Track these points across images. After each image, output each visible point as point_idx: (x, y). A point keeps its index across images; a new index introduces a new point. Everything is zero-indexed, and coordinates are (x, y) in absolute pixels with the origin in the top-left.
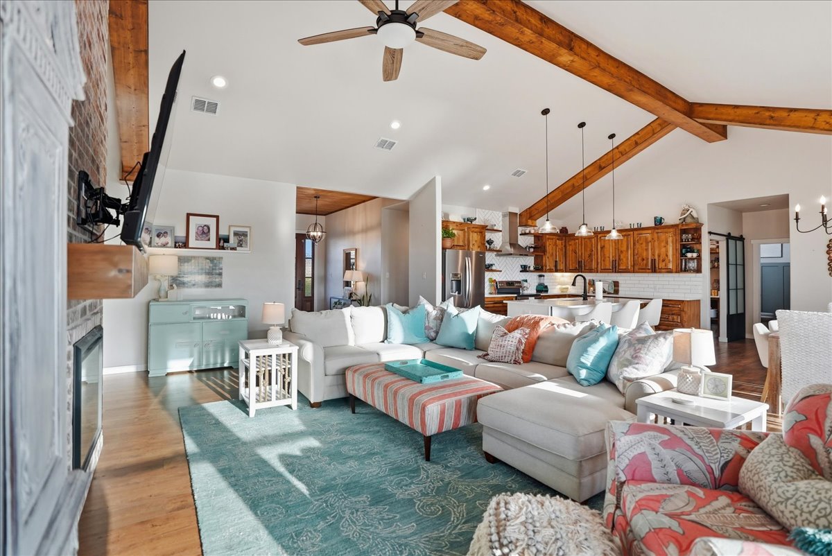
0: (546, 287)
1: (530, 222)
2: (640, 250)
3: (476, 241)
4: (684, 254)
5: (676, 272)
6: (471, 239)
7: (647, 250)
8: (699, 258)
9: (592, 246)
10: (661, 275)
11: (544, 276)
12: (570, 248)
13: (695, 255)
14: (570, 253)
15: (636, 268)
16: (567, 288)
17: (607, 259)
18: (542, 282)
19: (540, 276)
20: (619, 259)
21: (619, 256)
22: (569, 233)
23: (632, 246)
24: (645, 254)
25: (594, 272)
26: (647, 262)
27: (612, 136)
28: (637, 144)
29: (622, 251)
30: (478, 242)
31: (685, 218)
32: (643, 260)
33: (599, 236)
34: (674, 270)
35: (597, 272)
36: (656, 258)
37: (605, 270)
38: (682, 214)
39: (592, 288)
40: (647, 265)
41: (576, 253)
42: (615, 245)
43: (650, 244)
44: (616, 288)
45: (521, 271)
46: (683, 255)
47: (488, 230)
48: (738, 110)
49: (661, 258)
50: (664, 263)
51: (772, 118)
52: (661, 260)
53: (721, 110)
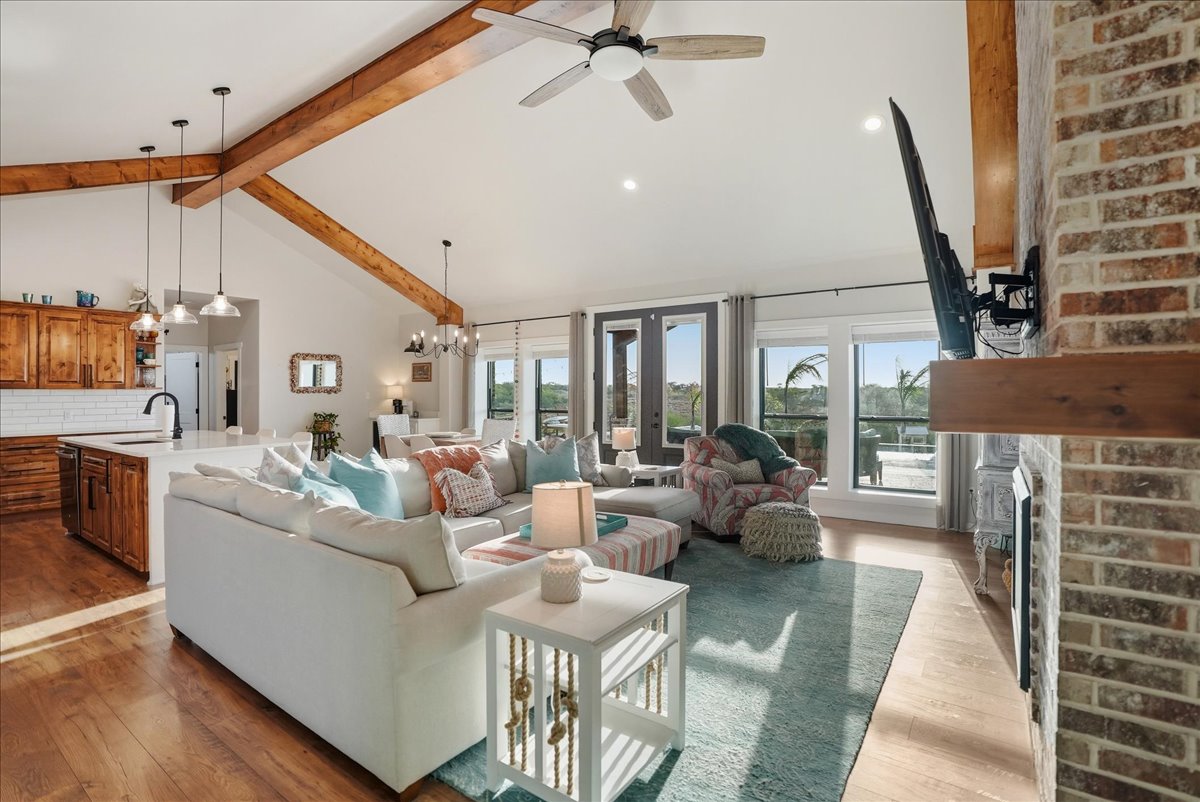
4: (140, 360)
5: (132, 388)
13: (153, 362)
15: (44, 379)
23: (34, 338)
26: (72, 368)
27: (148, 148)
32: (63, 364)
34: (127, 385)
36: (92, 362)
40: (69, 375)
43: (78, 338)
48: (300, 203)
49: (103, 364)
50: (108, 373)
51: (327, 227)
52: (102, 368)
53: (281, 191)
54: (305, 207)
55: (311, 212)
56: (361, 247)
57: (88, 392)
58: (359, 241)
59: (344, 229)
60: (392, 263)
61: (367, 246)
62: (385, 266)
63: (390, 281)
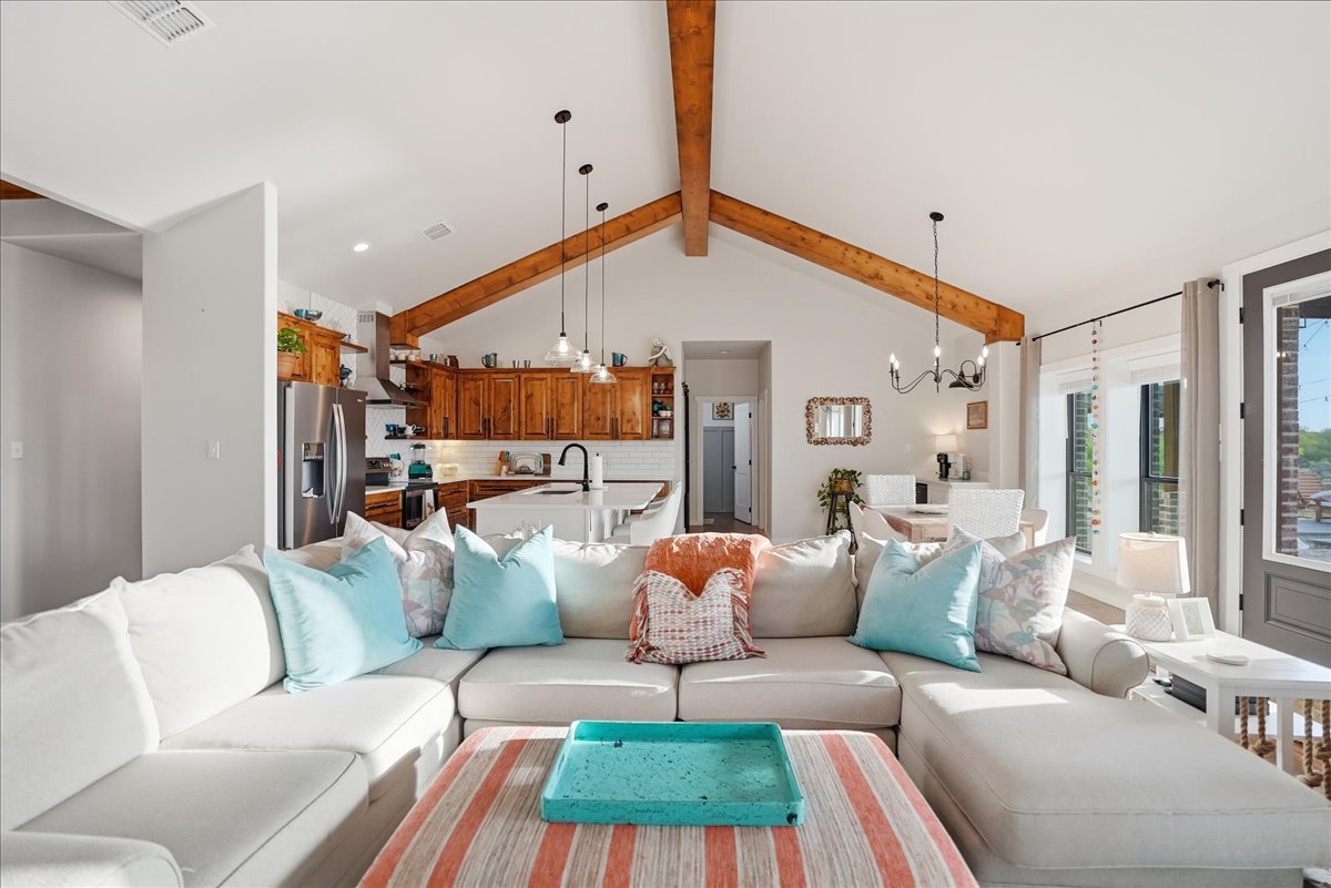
0: (429, 467)
1: (409, 339)
2: (593, 404)
3: (324, 367)
4: (657, 412)
5: (648, 439)
6: (314, 361)
7: (604, 403)
8: (671, 420)
9: (510, 393)
10: (624, 442)
11: (423, 446)
12: (465, 397)
13: (669, 413)
14: (465, 404)
15: (587, 432)
16: (455, 468)
17: (538, 416)
18: (419, 458)
19: (418, 447)
20: (559, 417)
21: (559, 412)
22: (460, 367)
23: (580, 396)
24: (600, 409)
25: (514, 439)
26: (605, 422)
27: (602, 207)
28: (629, 231)
29: (563, 404)
30: (328, 368)
31: (657, 359)
32: (599, 419)
33: (524, 376)
34: (645, 436)
35: (519, 439)
36: (618, 416)
37: (534, 436)
38: (654, 353)
39: (504, 467)
40: (603, 427)
41: (477, 404)
42: (552, 394)
43: (609, 394)
44: (547, 466)
45: (386, 438)
46: (655, 413)
47: (344, 344)
48: (768, 218)
49: (626, 417)
50: (630, 425)
51: (803, 239)
52: (625, 421)
53: (747, 212)
54: (775, 223)
55: (782, 226)
56: (851, 254)
57: (617, 443)
58: (847, 246)
59: (826, 237)
60: (898, 267)
61: (859, 251)
62: (887, 272)
63: (899, 292)
